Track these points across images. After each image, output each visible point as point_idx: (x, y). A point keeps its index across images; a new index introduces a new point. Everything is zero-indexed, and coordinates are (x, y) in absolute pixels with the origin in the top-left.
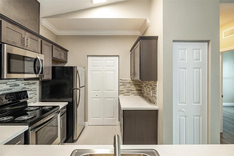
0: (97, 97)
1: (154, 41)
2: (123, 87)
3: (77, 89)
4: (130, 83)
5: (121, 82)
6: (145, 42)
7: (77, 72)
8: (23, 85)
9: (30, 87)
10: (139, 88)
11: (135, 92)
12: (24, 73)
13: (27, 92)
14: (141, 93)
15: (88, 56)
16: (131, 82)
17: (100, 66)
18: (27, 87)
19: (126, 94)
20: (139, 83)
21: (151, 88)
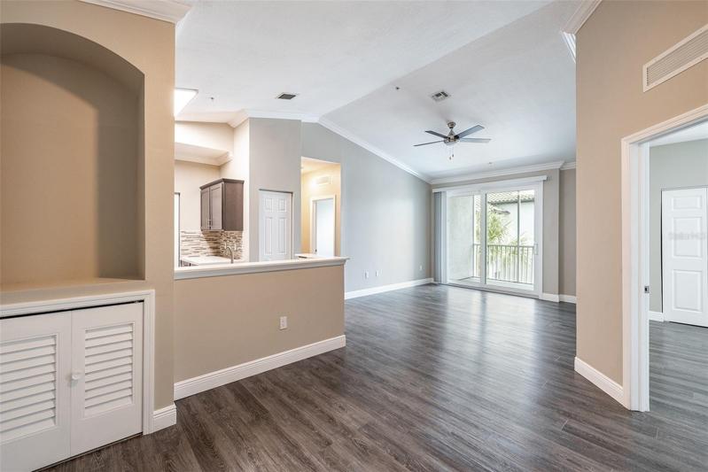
1: (239, 185)
2: (187, 243)
4: (199, 237)
5: (183, 236)
6: (229, 185)
10: (215, 245)
11: (209, 250)
14: (217, 252)
16: (202, 235)
19: (193, 254)
20: (215, 238)
21: (234, 241)
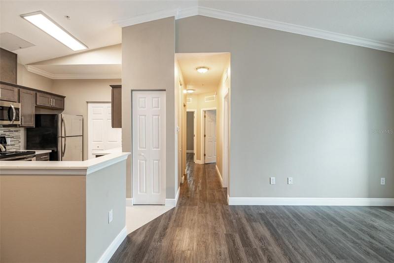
0: (98, 149)
3: (62, 137)
7: (62, 120)
8: (2, 131)
9: (11, 135)
12: (3, 120)
13: (7, 139)
15: (88, 102)
17: (101, 114)
18: (7, 133)
